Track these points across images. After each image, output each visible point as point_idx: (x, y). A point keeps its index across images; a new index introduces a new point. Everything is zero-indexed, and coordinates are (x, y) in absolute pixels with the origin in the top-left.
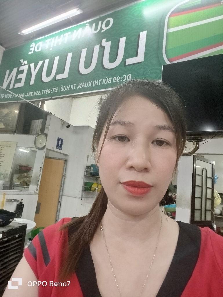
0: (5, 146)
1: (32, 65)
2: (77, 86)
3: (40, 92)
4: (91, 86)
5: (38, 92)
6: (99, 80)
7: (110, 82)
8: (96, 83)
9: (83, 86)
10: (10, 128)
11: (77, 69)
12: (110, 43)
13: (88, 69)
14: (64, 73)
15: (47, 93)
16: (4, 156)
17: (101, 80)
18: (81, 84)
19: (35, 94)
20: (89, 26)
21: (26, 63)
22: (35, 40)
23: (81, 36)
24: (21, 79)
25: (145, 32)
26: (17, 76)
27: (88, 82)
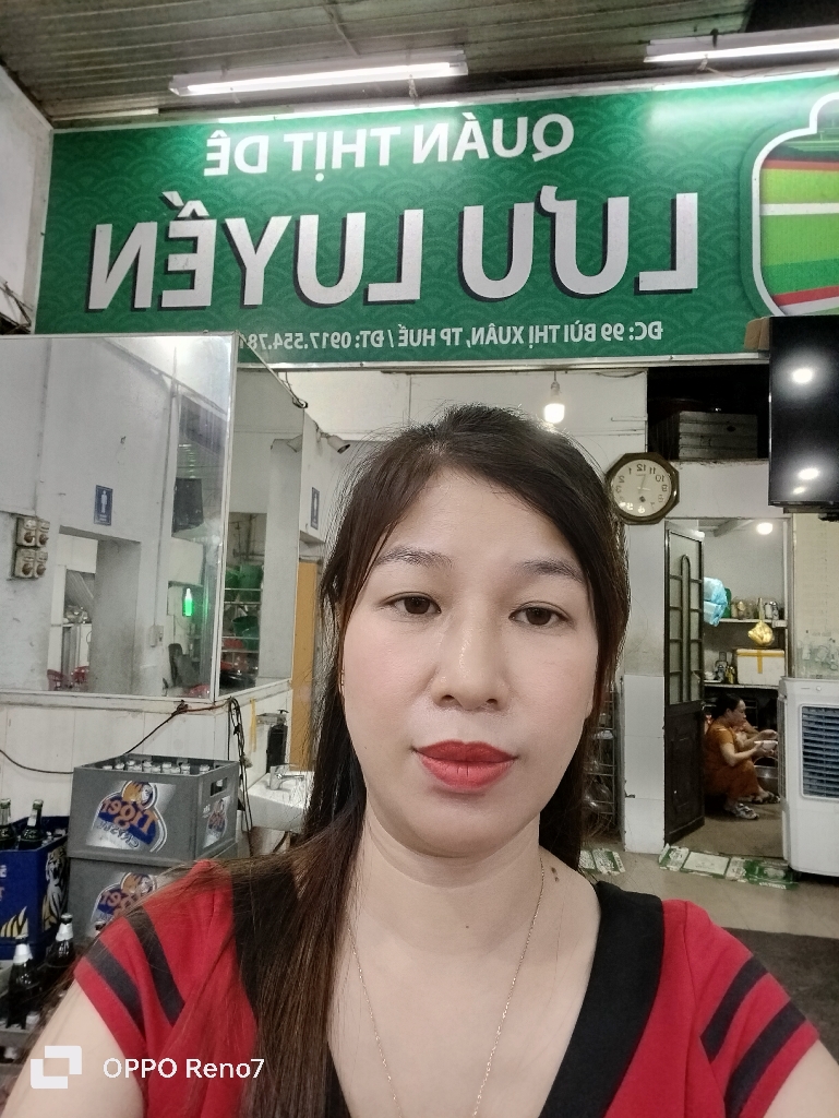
2: (466, 336)
4: (521, 342)
5: (294, 338)
6: (551, 327)
9: (489, 338)
12: (572, 206)
13: (500, 282)
14: (399, 280)
15: (338, 347)
17: (558, 327)
18: (482, 330)
19: (281, 344)
20: (477, 122)
21: (202, 211)
22: (222, 120)
23: (451, 154)
24: (192, 273)
25: (693, 198)
26: (167, 262)
27: (509, 328)
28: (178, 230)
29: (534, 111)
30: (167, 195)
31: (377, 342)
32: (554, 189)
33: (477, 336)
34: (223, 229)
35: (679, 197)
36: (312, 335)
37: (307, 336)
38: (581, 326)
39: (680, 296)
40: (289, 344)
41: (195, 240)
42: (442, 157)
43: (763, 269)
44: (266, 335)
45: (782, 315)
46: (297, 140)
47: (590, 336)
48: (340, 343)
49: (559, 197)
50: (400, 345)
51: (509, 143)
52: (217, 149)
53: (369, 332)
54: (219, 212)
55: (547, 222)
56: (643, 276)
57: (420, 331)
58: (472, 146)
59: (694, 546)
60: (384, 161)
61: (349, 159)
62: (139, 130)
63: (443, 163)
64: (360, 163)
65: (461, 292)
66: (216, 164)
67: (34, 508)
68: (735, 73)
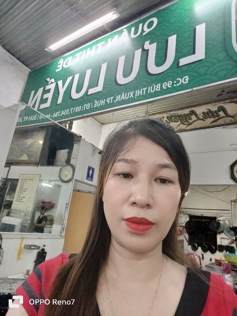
0: (27, 180)
1: (60, 83)
2: (115, 99)
3: (68, 111)
4: (133, 97)
5: (67, 111)
6: (143, 89)
7: (158, 89)
8: (139, 93)
9: (122, 98)
10: (33, 160)
11: (114, 79)
12: (155, 45)
13: (127, 78)
14: (97, 86)
15: (77, 111)
16: (25, 190)
17: (146, 88)
18: (120, 96)
20: (127, 31)
21: (53, 81)
22: (63, 56)
24: (47, 98)
25: (203, 25)
26: (43, 96)
27: (129, 93)
28: (48, 87)
29: (144, 21)
30: (47, 79)
31: (88, 107)
32: (149, 42)
33: (118, 98)
34: (57, 85)
36: (72, 109)
38: (155, 86)
39: (197, 63)
40: (65, 113)
41: (50, 89)
51: (135, 34)
53: (86, 105)
54: (57, 81)
55: (146, 53)
56: (181, 60)
57: (100, 101)
66: (59, 68)
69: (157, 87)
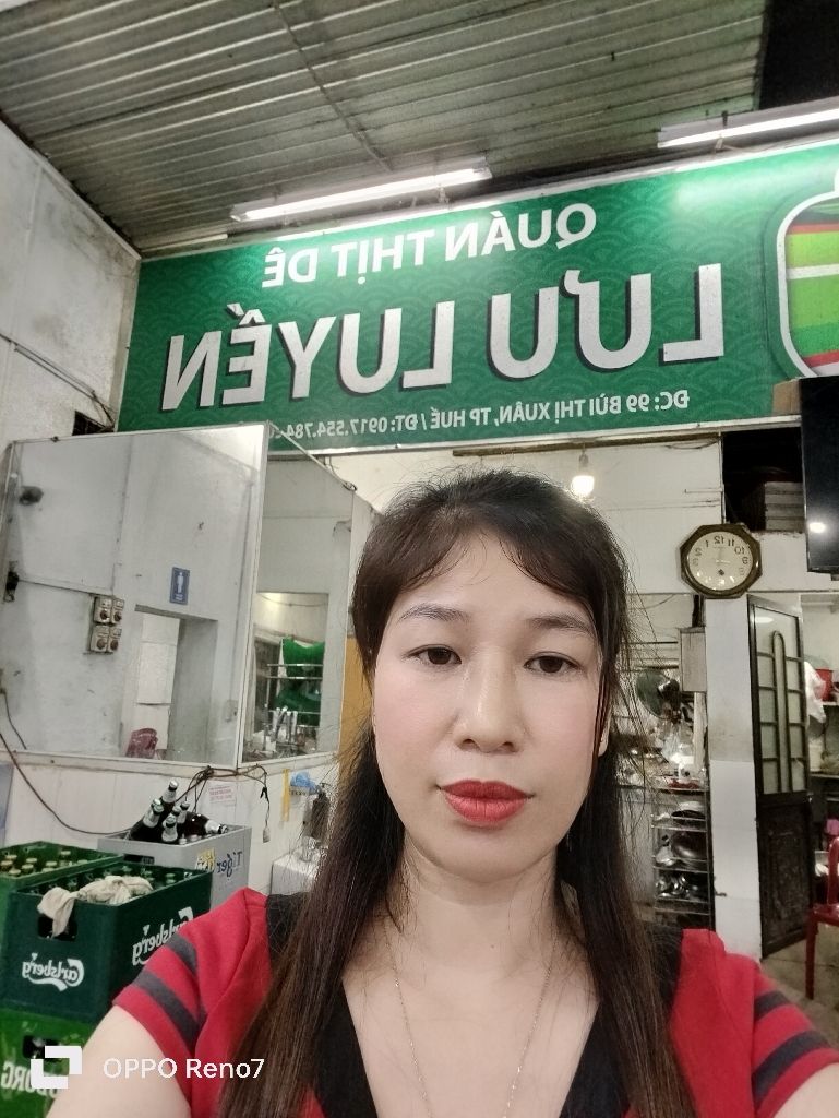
2: (494, 415)
3: (342, 426)
4: (548, 417)
5: (336, 426)
6: (576, 402)
8: (563, 409)
9: (516, 416)
12: (595, 286)
14: (431, 365)
15: (374, 431)
18: (509, 408)
19: (324, 431)
20: (504, 219)
21: (258, 317)
22: (281, 239)
23: (480, 249)
24: (249, 373)
25: (716, 269)
26: (228, 364)
27: (535, 405)
28: (239, 336)
29: (557, 204)
30: (231, 306)
31: (411, 425)
32: (578, 272)
33: (505, 414)
34: (277, 333)
35: (702, 269)
36: (353, 422)
37: (347, 423)
38: (606, 399)
39: (705, 364)
40: (331, 431)
41: (252, 344)
42: (472, 253)
43: (792, 332)
44: (311, 424)
45: (815, 376)
46: (342, 250)
47: (615, 408)
48: (377, 428)
49: (582, 279)
50: (433, 427)
51: (534, 235)
52: (274, 264)
53: (403, 417)
54: (273, 319)
55: (572, 303)
56: (667, 347)
57: (450, 413)
58: (499, 241)
59: (790, 621)
60: (419, 261)
61: (387, 262)
62: (208, 254)
63: (473, 258)
64: (397, 264)
65: (488, 373)
66: (273, 277)
67: (112, 589)
68: (757, 148)
69: (613, 404)
